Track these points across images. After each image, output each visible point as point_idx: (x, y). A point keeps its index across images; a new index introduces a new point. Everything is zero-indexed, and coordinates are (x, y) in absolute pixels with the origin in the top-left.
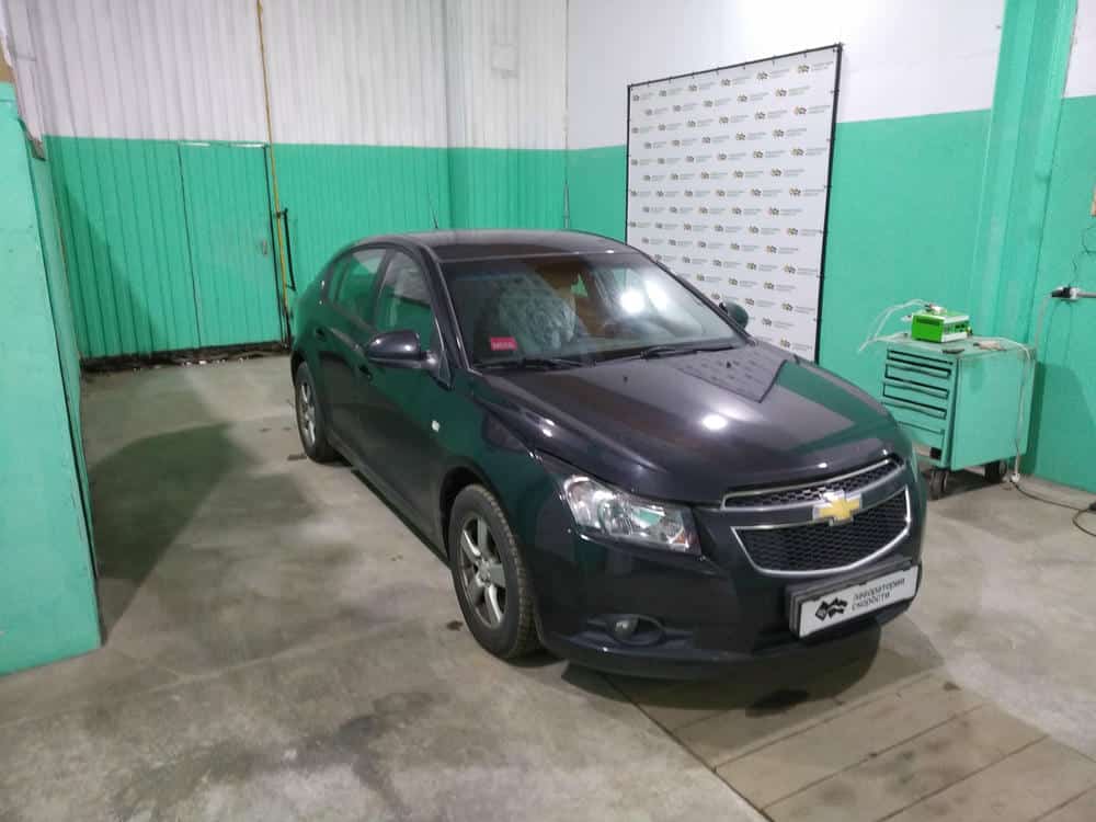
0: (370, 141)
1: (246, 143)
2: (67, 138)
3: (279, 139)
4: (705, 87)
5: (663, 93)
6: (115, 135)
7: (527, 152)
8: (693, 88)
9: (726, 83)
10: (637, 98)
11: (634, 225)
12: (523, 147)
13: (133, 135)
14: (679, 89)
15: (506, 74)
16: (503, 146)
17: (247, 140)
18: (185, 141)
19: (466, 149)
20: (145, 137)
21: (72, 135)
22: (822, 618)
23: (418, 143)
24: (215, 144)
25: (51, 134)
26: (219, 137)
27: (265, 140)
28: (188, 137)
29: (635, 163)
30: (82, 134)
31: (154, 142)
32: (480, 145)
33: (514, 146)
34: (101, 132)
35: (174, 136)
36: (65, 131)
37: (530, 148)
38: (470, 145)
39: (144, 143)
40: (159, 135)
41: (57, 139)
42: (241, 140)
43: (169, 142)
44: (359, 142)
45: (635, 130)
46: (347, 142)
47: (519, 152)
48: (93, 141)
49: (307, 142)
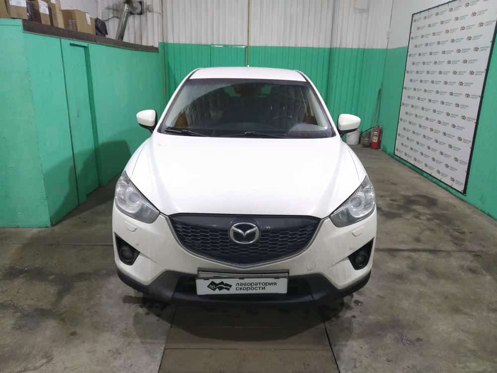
0: (293, 45)
1: (237, 46)
2: (171, 44)
3: (252, 44)
4: (442, 13)
5: (425, 18)
6: (187, 43)
7: (368, 50)
8: (437, 14)
9: (451, 10)
10: (415, 21)
11: (406, 88)
12: (366, 47)
13: (193, 43)
14: (431, 15)
15: (362, 11)
16: (355, 46)
17: (238, 44)
18: (213, 45)
19: (336, 48)
20: (198, 43)
21: (172, 42)
22: (214, 290)
23: (316, 46)
24: (225, 46)
25: (165, 41)
26: (227, 43)
27: (246, 44)
28: (215, 43)
29: (410, 55)
30: (176, 42)
31: (201, 45)
32: (344, 46)
33: (362, 47)
34: (183, 41)
35: (209, 43)
36: (170, 41)
37: (370, 47)
38: (338, 46)
39: (198, 45)
40: (204, 42)
41: (167, 44)
42: (236, 44)
43: (207, 45)
44: (287, 45)
45: (412, 38)
46: (281, 45)
47: (364, 50)
48: (179, 44)
49: (263, 45)
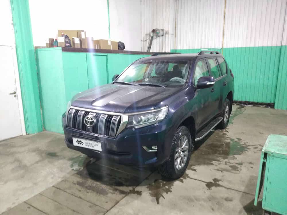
0: (252, 45)
3: (225, 47)
13: (191, 48)
17: (217, 47)
18: (201, 49)
20: (193, 48)
23: (269, 45)
26: (209, 47)
27: (221, 47)
30: (181, 49)
31: (195, 49)
36: (179, 48)
39: (193, 50)
42: (215, 47)
43: (198, 49)
44: (248, 46)
46: (244, 46)
